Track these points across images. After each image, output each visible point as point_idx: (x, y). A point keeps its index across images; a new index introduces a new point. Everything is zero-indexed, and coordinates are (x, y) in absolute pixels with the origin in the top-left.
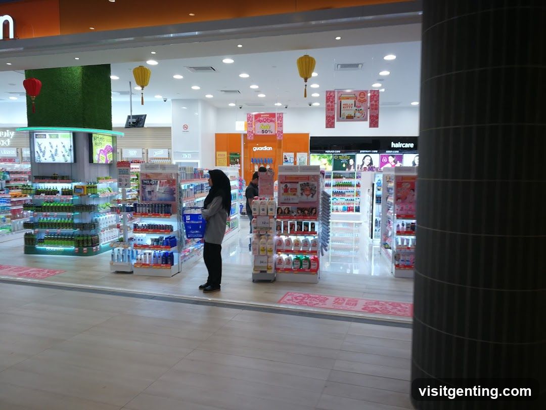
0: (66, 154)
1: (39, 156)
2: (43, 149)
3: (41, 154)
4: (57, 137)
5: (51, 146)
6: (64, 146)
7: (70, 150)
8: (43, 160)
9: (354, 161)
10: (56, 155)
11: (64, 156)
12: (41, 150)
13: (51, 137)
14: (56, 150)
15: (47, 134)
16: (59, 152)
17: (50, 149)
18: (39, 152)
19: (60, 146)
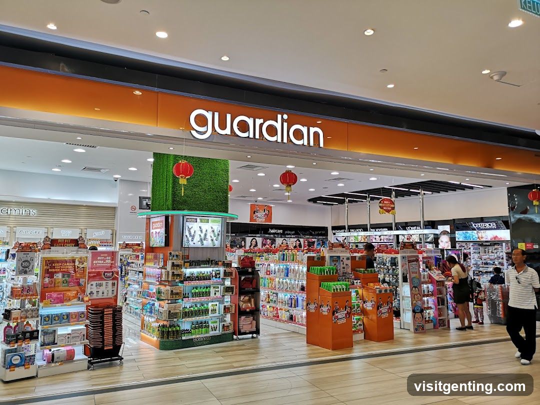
0: (215, 238)
1: (188, 239)
2: (192, 233)
3: (190, 239)
4: (208, 221)
5: (201, 231)
6: (213, 231)
7: (218, 235)
8: (191, 244)
9: (245, 242)
10: (204, 240)
11: (212, 240)
12: (190, 234)
13: (201, 222)
14: (206, 235)
15: (198, 218)
16: (208, 237)
17: (200, 233)
18: (188, 236)
19: (210, 230)
